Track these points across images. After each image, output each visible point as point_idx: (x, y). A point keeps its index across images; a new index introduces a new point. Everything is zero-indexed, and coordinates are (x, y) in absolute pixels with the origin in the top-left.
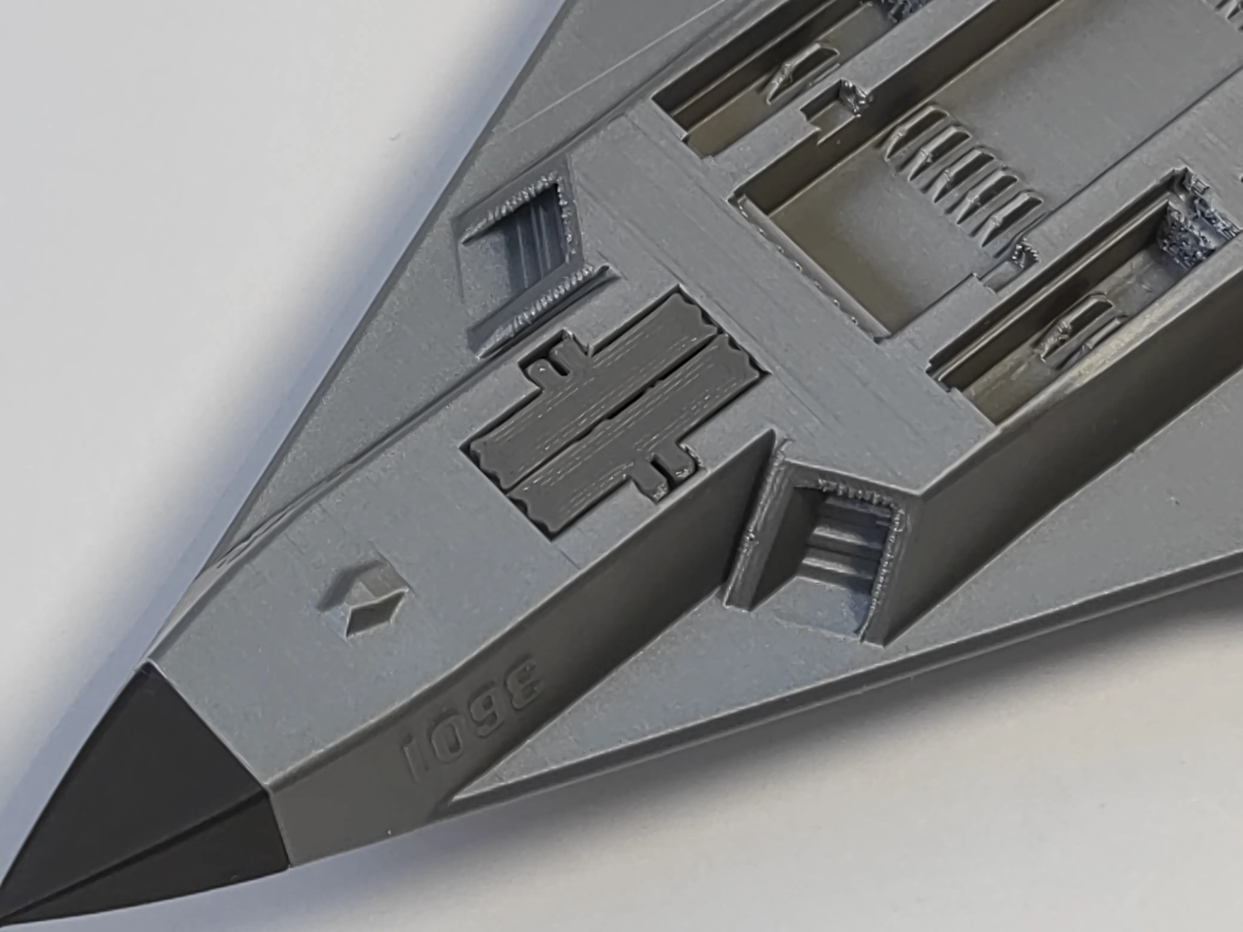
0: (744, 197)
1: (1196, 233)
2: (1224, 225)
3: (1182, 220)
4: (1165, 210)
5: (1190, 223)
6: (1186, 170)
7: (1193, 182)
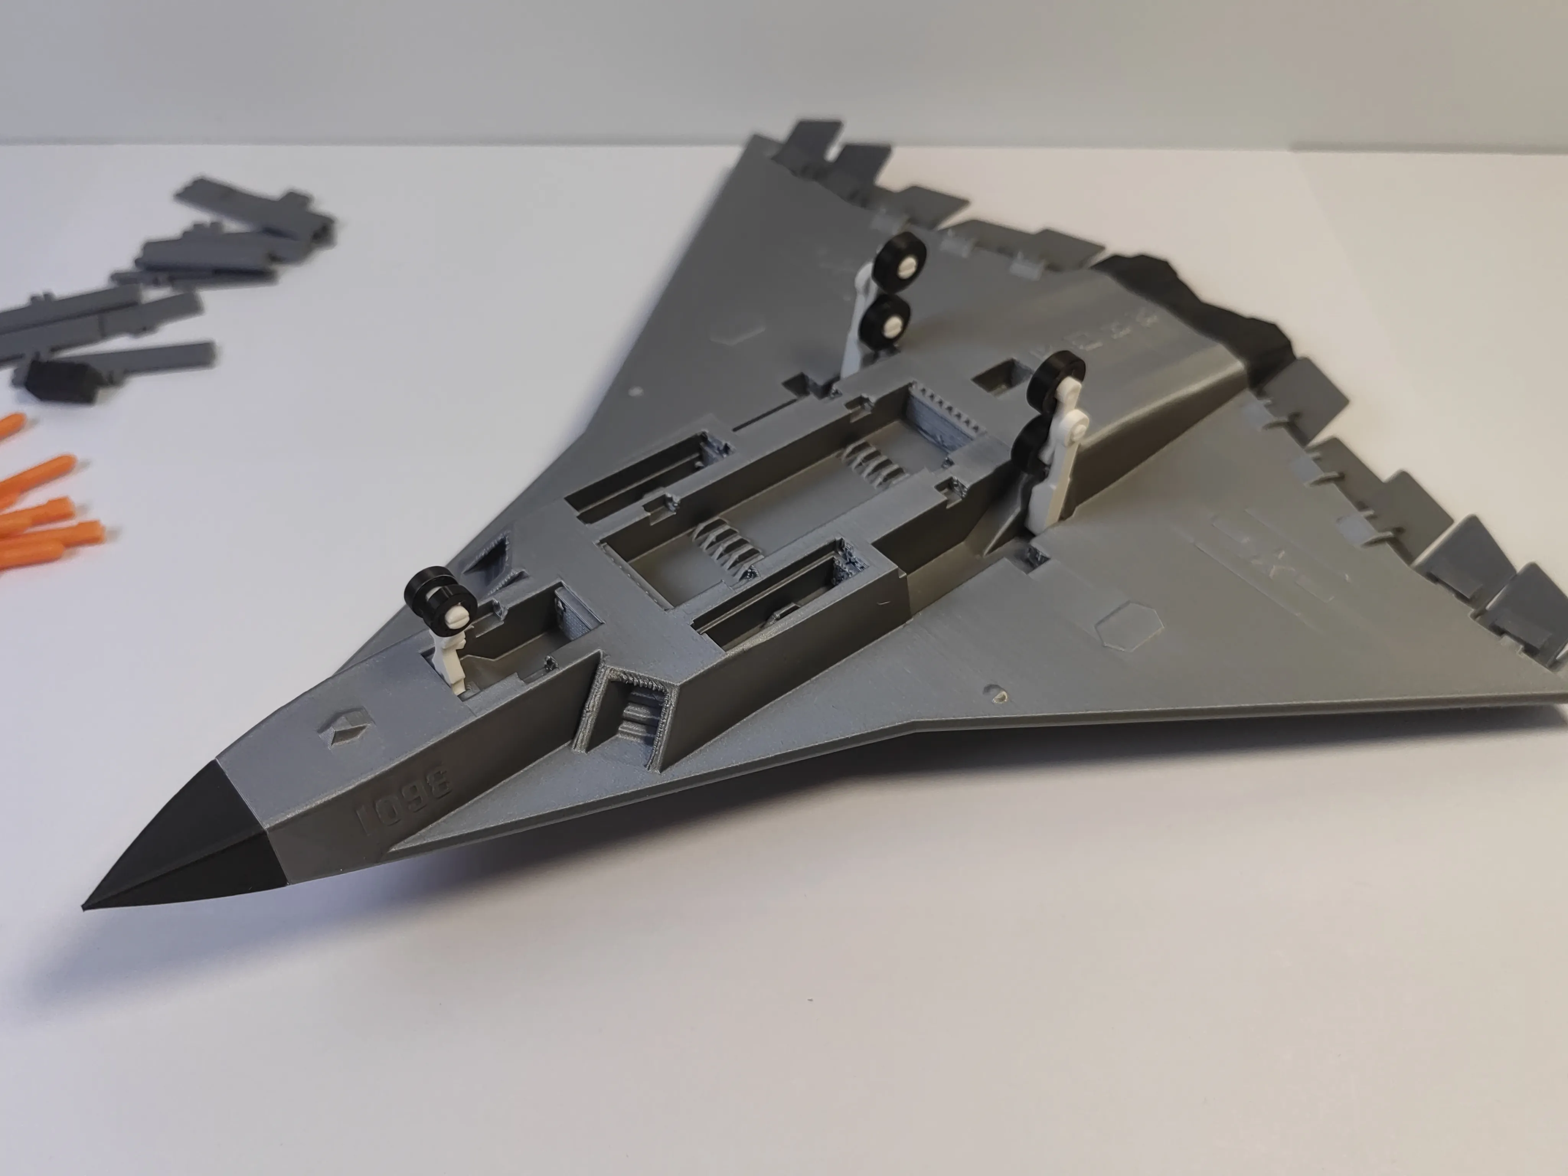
0: (606, 543)
1: (847, 570)
2: (860, 565)
3: (840, 565)
4: (832, 560)
5: (844, 566)
6: (842, 539)
7: (846, 545)
